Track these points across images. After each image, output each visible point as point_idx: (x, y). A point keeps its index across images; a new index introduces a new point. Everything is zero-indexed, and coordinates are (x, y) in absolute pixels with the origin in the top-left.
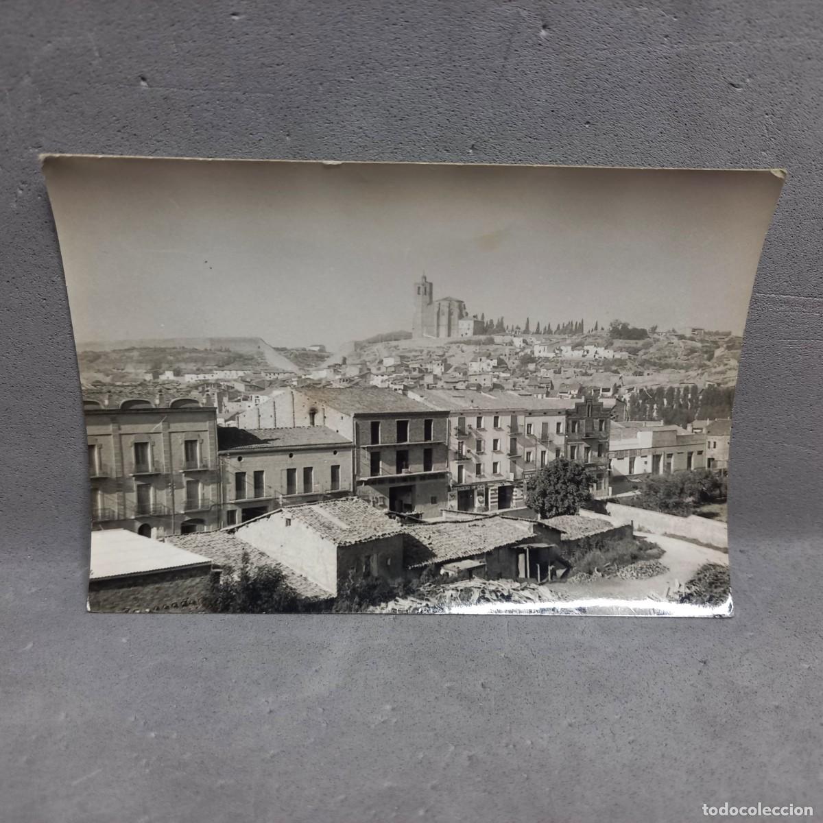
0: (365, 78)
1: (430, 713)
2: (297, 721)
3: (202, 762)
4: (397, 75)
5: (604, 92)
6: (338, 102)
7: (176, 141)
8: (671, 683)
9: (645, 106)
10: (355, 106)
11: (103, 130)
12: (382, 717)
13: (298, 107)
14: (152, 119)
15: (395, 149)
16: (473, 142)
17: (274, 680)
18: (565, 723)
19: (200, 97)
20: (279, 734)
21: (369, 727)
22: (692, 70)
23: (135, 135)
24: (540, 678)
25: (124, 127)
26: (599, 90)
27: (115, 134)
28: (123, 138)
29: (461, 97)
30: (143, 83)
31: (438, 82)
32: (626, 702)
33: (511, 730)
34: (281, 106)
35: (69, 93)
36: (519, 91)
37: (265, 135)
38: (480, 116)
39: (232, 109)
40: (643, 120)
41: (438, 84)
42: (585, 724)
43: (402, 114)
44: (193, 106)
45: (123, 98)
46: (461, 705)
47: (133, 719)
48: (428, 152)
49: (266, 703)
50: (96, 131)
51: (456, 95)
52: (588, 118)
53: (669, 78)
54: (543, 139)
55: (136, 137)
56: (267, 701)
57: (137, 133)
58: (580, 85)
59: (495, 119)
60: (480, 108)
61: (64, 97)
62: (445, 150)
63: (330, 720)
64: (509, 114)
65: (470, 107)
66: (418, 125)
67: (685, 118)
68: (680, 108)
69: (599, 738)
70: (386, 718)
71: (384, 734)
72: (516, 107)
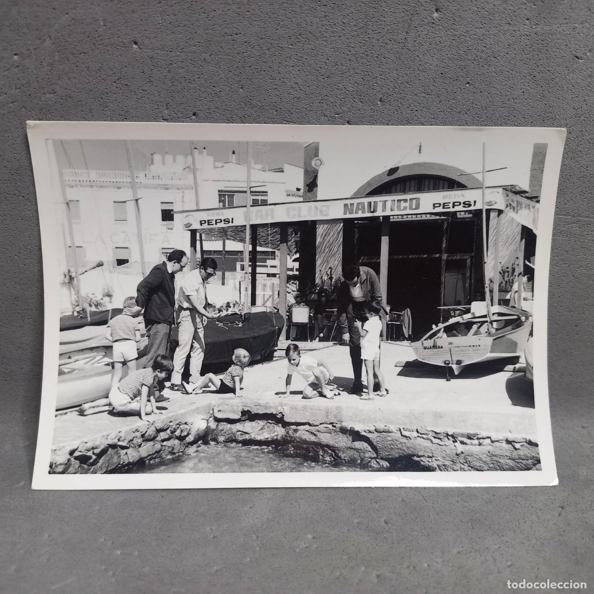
0: (301, 45)
1: (344, 541)
2: (236, 544)
3: (159, 574)
4: (325, 43)
5: (481, 60)
6: (280, 63)
7: (157, 91)
8: (537, 522)
9: (511, 72)
10: (293, 66)
11: (103, 81)
12: (305, 543)
13: (250, 67)
14: (140, 74)
15: (322, 100)
16: (381, 96)
17: (216, 513)
18: (455, 551)
19: (176, 58)
20: (221, 554)
21: (295, 551)
22: (547, 45)
23: (127, 85)
24: (432, 517)
25: (119, 79)
26: (476, 58)
27: (112, 84)
28: (117, 88)
29: (373, 61)
30: (135, 46)
32: (503, 536)
33: (410, 555)
34: (238, 65)
35: (79, 53)
36: (417, 58)
37: (224, 88)
38: (387, 76)
39: (200, 67)
40: (510, 82)
41: (355, 51)
42: (471, 552)
43: (328, 73)
44: (171, 64)
45: (119, 57)
46: (369, 536)
47: (103, 540)
48: (347, 103)
49: (211, 531)
50: (97, 81)
51: (369, 60)
52: (468, 80)
53: (530, 51)
54: (434, 95)
55: (127, 87)
56: (211, 529)
57: (129, 84)
58: (462, 54)
59: (398, 78)
60: (387, 70)
61: (75, 56)
62: (360, 102)
63: (263, 544)
64: (409, 74)
65: (380, 69)
66: (340, 82)
67: (541, 82)
68: (537, 74)
69: (483, 563)
70: (308, 544)
71: (307, 556)
72: (414, 69)
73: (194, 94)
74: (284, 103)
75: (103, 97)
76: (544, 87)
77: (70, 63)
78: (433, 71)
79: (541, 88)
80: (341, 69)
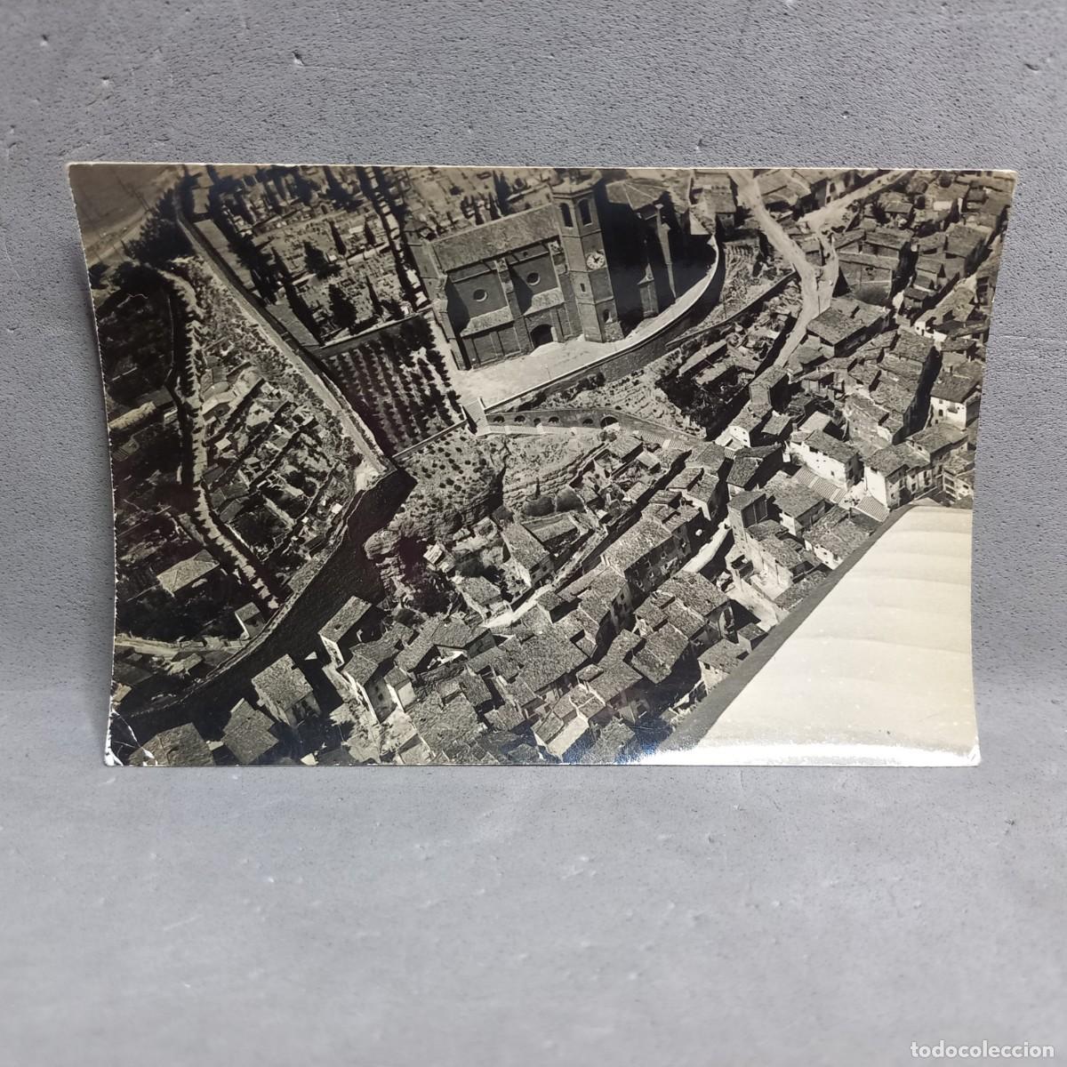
0: (567, 54)
1: (640, 866)
2: (463, 869)
3: (337, 910)
4: (607, 51)
5: (865, 74)
6: (533, 85)
7: (333, 134)
8: (968, 843)
9: (918, 93)
10: (555, 90)
11: (246, 119)
12: (576, 869)
13: (484, 92)
14: (306, 106)
16: (701, 137)
17: (431, 824)
18: (826, 883)
19: (366, 79)
20: (439, 882)
21: (558, 879)
22: (977, 47)
23: (284, 126)
24: (789, 833)
25: (271, 116)
26: (859, 71)
27: (259, 125)
28: (268, 130)
29: (687, 79)
30: (296, 61)
31: (658, 60)
32: (908, 862)
33: (751, 888)
34: (463, 90)
35: (207, 73)
36: (758, 72)
37: (442, 128)
38: (710, 103)
39: (403, 94)
40: (916, 110)
41: (658, 63)
42: (853, 885)
43: (612, 101)
44: (356, 90)
45: (272, 79)
46: (683, 859)
47: (245, 861)
48: (644, 150)
49: (421, 849)
50: (236, 120)
51: (680, 77)
52: (846, 107)
53: (948, 57)
54: (789, 134)
55: (285, 128)
56: (423, 847)
57: (287, 123)
58: (836, 65)
59: (728, 107)
60: (710, 93)
61: (201, 78)
62: (666, 146)
63: (506, 869)
64: (746, 100)
65: (698, 92)
66: (631, 114)
67: (969, 109)
68: (962, 96)
69: (873, 901)
70: (582, 870)
71: (579, 886)
72: (755, 92)
73: (392, 139)
74: (540, 151)
75: (245, 145)
76: (973, 118)
77: (192, 91)
78: (787, 94)
79: (969, 120)
80: (634, 92)
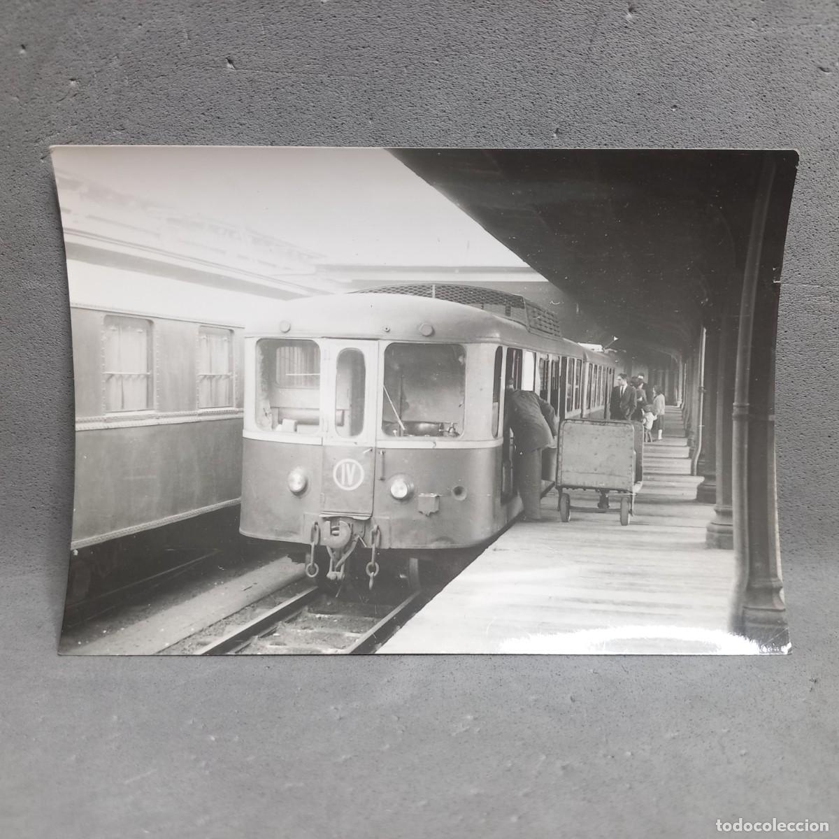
0: (450, 60)
1: (515, 723)
2: (370, 727)
3: (268, 765)
4: (482, 57)
5: (691, 75)
6: (422, 85)
7: (259, 124)
8: (780, 699)
9: (733, 91)
10: (439, 89)
11: (188, 112)
12: (463, 726)
13: (382, 90)
14: (236, 102)
15: (478, 133)
16: (558, 126)
17: (342, 688)
18: (669, 735)
19: (286, 80)
20: (351, 739)
21: (450, 735)
22: (780, 53)
23: (219, 118)
24: (636, 693)
25: (208, 110)
26: (685, 73)
27: (199, 117)
28: (206, 121)
29: (546, 80)
30: (229, 65)
31: (523, 64)
32: (734, 717)
33: (607, 740)
34: (365, 89)
35: (156, 75)
36: (604, 74)
37: (348, 119)
38: (565, 99)
39: (316, 92)
40: (731, 104)
41: (523, 67)
42: (690, 737)
43: (486, 97)
44: (277, 89)
45: (209, 80)
46: (550, 717)
47: (191, 722)
48: (512, 136)
49: (335, 710)
50: (180, 113)
51: (541, 78)
52: (674, 102)
53: (757, 62)
54: (629, 123)
55: (219, 120)
57: (221, 116)
58: (666, 68)
59: (580, 102)
60: (565, 91)
61: (151, 79)
62: (529, 134)
63: (406, 727)
64: (594, 96)
65: (556, 90)
66: (502, 108)
67: (774, 103)
68: (768, 93)
69: (707, 750)
70: (468, 727)
71: (466, 742)
72: (601, 90)
74: (427, 138)
75: (187, 133)
76: (777, 111)
77: (144, 90)
78: (627, 92)
79: (773, 112)
80: (503, 90)
